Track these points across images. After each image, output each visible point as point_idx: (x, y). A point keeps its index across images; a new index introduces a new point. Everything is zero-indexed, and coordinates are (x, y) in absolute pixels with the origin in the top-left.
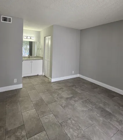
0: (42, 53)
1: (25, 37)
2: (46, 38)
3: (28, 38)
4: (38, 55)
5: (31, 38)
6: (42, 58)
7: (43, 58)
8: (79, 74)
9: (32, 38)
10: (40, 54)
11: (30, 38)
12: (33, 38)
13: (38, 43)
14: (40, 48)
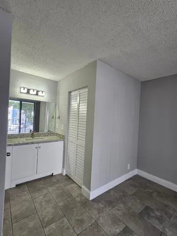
0: (63, 126)
1: (22, 91)
2: (73, 94)
3: (31, 92)
4: (52, 130)
5: (37, 94)
6: (63, 138)
7: (63, 136)
8: (138, 168)
9: (40, 93)
10: (57, 127)
11: (35, 93)
12: (42, 95)
13: (53, 105)
14: (57, 116)
